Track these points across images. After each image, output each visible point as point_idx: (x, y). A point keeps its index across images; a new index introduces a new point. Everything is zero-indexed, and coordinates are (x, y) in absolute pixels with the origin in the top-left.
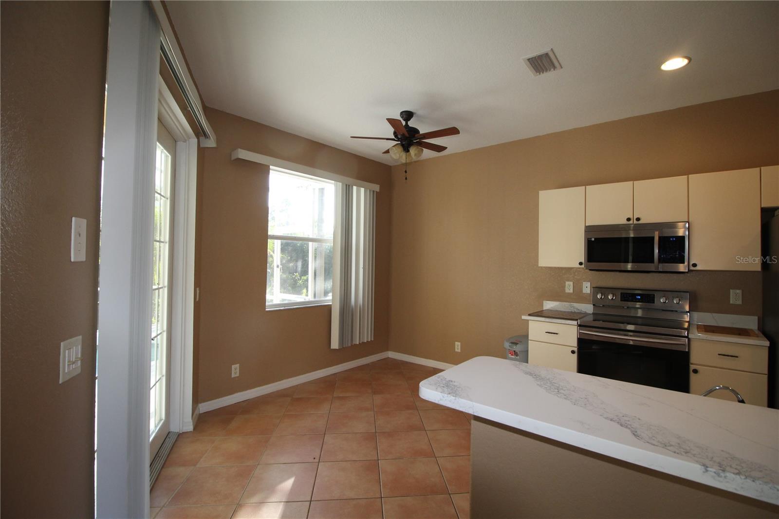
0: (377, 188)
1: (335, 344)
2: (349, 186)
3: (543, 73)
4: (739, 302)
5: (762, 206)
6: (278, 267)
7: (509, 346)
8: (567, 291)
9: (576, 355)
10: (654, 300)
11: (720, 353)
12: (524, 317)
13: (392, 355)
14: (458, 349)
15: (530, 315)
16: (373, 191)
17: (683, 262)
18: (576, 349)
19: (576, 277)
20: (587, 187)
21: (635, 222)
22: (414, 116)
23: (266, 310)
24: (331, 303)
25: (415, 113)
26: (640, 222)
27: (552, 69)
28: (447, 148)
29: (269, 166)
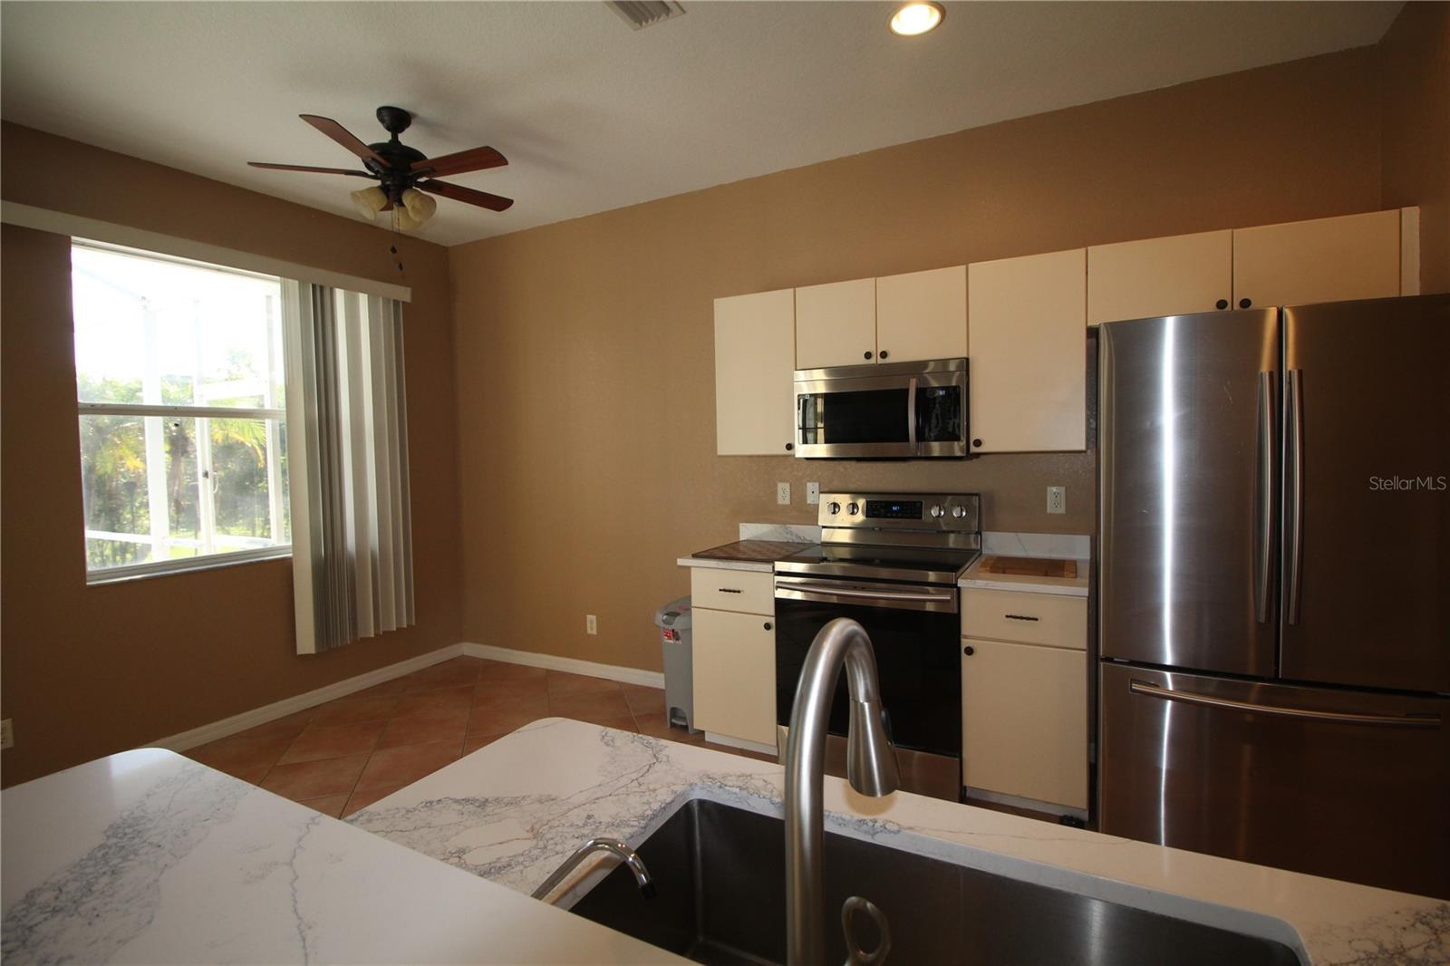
0: (404, 294)
1: (306, 642)
2: (322, 288)
3: (647, 22)
4: (1062, 510)
5: (1089, 325)
6: (206, 475)
7: (664, 621)
8: (780, 501)
9: (772, 632)
10: (921, 513)
11: (1009, 614)
12: (681, 562)
13: (469, 649)
14: (592, 629)
15: (695, 556)
16: (396, 303)
17: (958, 439)
18: (772, 621)
19: (795, 473)
20: (797, 289)
21: (881, 361)
22: (413, 121)
23: (88, 584)
24: (290, 555)
25: (415, 116)
26: (888, 360)
27: (664, 15)
28: (512, 201)
29: (70, 238)
